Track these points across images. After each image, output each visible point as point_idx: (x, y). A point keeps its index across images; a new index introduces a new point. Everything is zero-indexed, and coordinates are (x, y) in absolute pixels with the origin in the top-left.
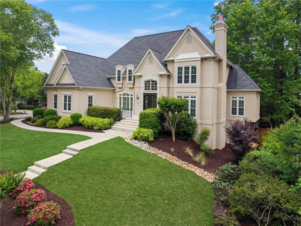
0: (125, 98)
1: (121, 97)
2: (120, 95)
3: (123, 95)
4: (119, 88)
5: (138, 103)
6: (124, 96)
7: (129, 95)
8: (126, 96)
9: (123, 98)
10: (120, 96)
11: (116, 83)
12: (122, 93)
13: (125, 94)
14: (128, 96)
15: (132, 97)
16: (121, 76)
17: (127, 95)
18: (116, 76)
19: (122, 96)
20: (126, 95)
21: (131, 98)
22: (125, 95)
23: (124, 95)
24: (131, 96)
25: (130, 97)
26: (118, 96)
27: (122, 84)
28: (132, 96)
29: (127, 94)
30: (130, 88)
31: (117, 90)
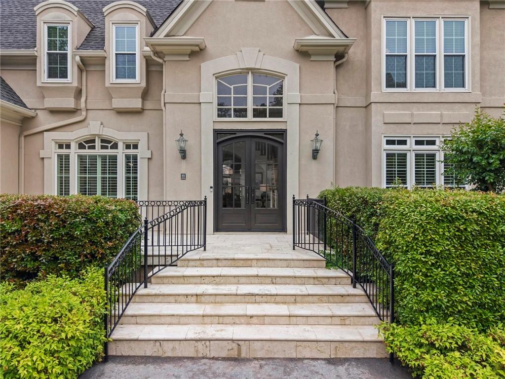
0: (93, 158)
1: (67, 157)
2: (61, 146)
3: (81, 146)
4: (54, 112)
5: (183, 177)
6: (87, 152)
7: (115, 146)
8: (98, 151)
9: (81, 158)
10: (64, 151)
11: (39, 84)
12: (73, 135)
13: (93, 141)
14: (109, 152)
15: (131, 152)
16: (69, 50)
17: (103, 147)
18: (42, 51)
19: (74, 153)
20: (98, 144)
21: (128, 157)
22: (93, 147)
23: (89, 143)
24: (128, 147)
25: (121, 153)
26: (51, 152)
27: (79, 93)
28: (136, 147)
29: (103, 141)
30: (121, 112)
31: (45, 121)
